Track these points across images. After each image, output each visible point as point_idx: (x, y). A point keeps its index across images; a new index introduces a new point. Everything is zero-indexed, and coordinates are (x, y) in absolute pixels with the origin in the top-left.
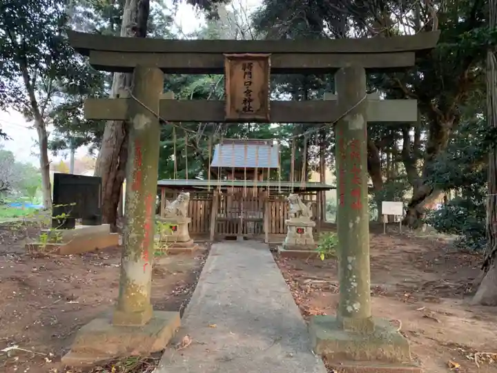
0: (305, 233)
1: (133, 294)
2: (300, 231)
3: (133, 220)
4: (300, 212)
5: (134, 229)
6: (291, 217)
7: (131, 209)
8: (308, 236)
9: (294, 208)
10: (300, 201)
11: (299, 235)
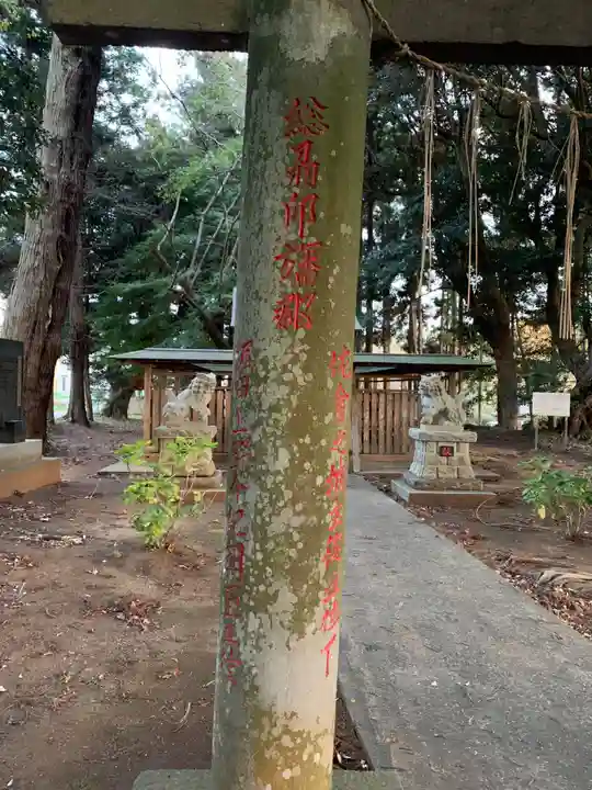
0: (456, 454)
1: (287, 774)
2: (446, 452)
3: (284, 455)
4: (444, 413)
5: (288, 494)
6: (426, 423)
7: (275, 408)
8: (461, 460)
9: (430, 405)
10: (444, 391)
11: (444, 460)
